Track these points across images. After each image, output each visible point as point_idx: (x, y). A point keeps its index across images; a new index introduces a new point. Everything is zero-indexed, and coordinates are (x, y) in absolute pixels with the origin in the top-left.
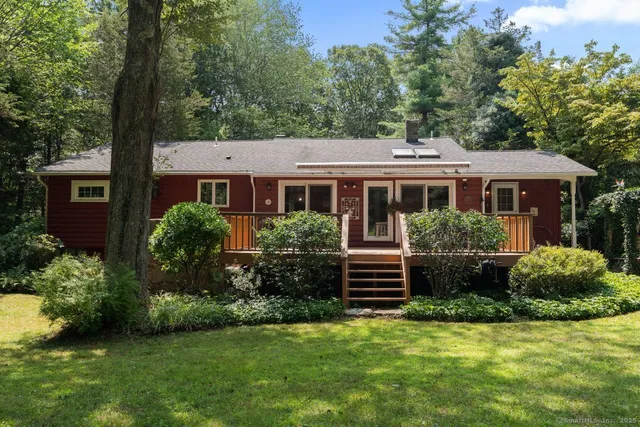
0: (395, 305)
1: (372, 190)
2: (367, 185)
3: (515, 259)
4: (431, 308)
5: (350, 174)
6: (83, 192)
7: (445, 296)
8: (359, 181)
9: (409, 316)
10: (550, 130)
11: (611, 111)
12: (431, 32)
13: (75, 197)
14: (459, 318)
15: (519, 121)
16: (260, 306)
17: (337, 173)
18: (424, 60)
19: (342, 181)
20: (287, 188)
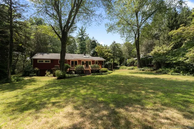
0: (90, 74)
1: (82, 62)
2: (82, 61)
3: (100, 69)
4: (94, 74)
5: (80, 60)
6: (39, 61)
7: (94, 73)
8: (81, 61)
9: (92, 75)
10: (100, 54)
11: (107, 53)
12: (82, 37)
13: (38, 62)
14: (97, 75)
15: (97, 52)
16: (76, 75)
17: (78, 60)
18: (82, 41)
19: (79, 61)
20: (72, 61)
